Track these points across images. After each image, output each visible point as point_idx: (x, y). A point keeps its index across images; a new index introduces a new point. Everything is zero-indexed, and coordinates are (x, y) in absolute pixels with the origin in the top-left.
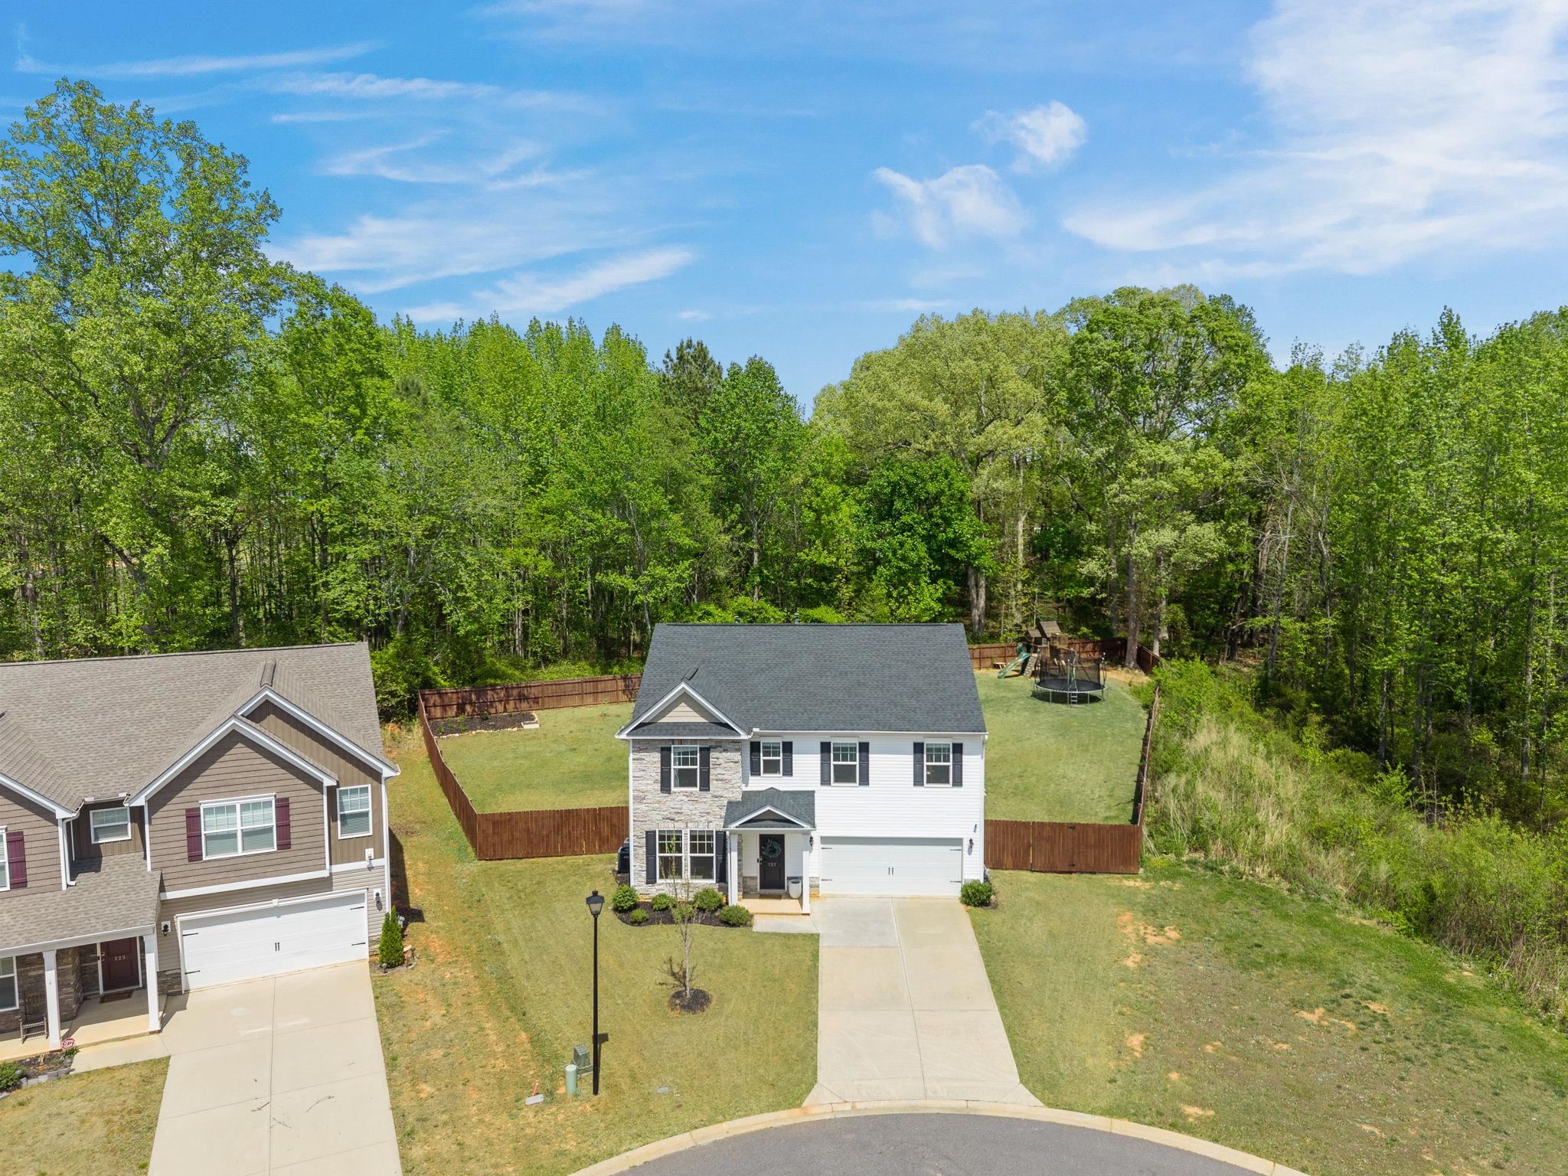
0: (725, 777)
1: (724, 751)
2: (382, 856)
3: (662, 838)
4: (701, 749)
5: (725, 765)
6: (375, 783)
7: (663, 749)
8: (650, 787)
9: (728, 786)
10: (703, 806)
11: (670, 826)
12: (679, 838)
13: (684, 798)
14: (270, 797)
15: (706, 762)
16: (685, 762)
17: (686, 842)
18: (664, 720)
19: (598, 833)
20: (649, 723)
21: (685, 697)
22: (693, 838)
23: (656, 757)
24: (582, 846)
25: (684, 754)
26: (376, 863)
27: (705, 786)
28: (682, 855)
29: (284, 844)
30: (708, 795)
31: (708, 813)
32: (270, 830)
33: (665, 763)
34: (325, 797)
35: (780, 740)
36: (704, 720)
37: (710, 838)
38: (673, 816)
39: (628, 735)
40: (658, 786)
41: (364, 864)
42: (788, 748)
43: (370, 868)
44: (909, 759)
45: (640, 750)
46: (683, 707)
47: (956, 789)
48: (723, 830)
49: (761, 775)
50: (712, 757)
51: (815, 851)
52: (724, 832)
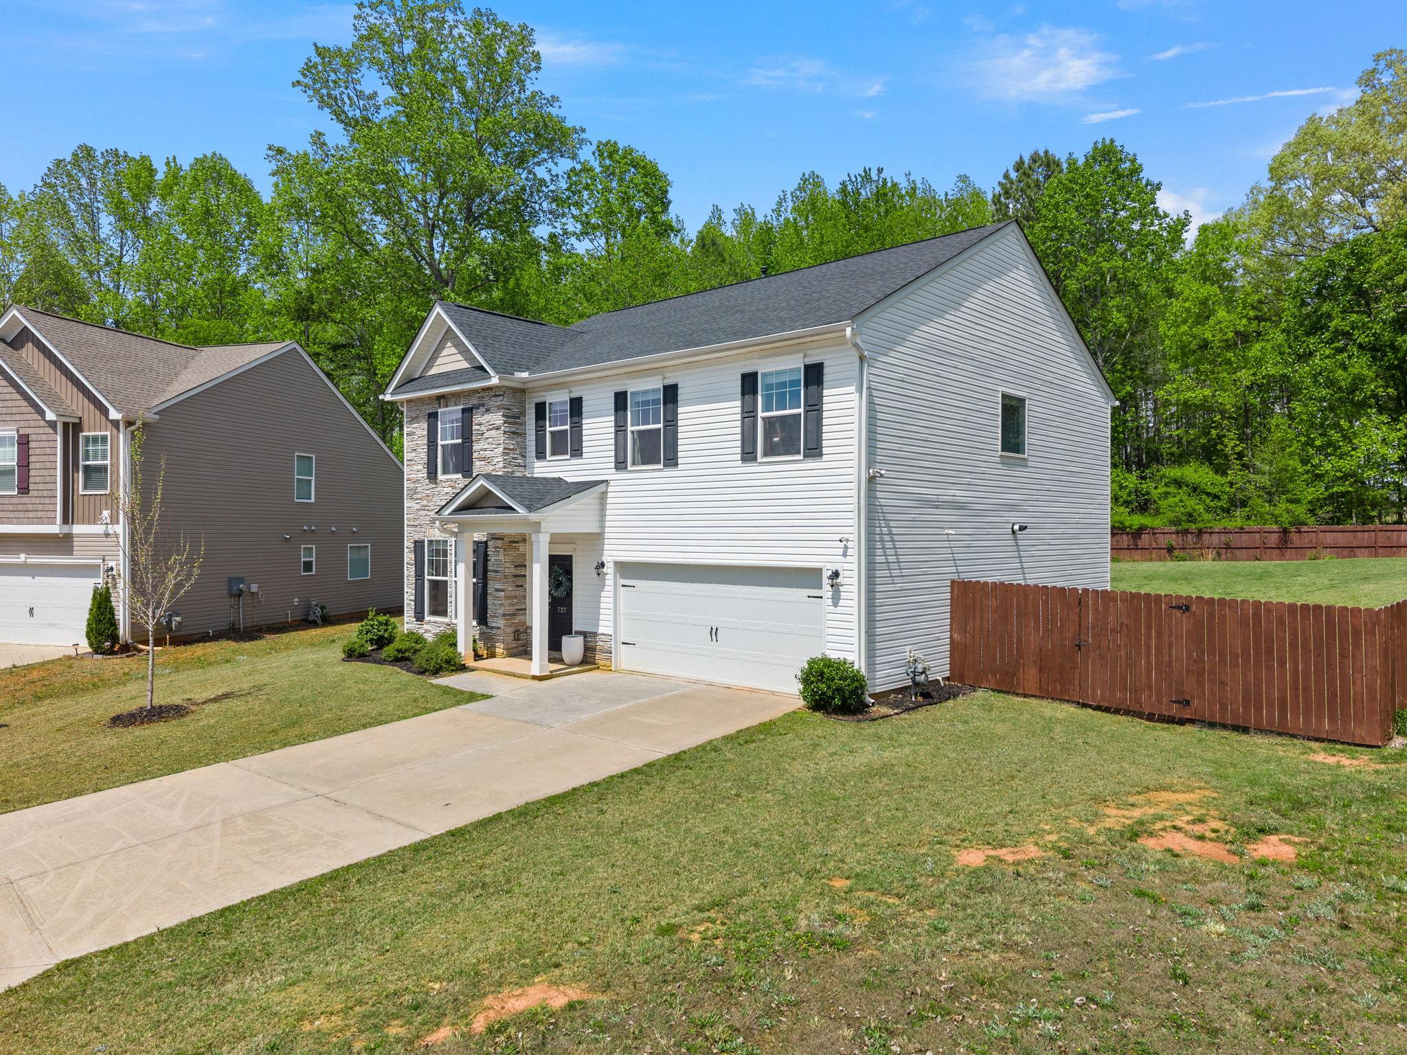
0: (488, 453)
1: (487, 411)
2: (118, 523)
4: (463, 411)
5: (487, 434)
6: (115, 431)
7: (429, 416)
9: (490, 468)
11: (437, 534)
12: (446, 553)
13: (450, 489)
14: (11, 432)
15: (467, 434)
16: (453, 433)
17: (450, 558)
18: (433, 371)
20: (417, 379)
21: (449, 334)
23: (425, 428)
25: (450, 421)
26: (111, 529)
27: (467, 470)
28: (448, 578)
29: (24, 489)
32: (11, 472)
33: (431, 438)
34: (59, 438)
35: (565, 396)
36: (466, 365)
39: (392, 394)
40: (426, 473)
41: (98, 529)
42: (577, 407)
43: (107, 535)
44: (734, 408)
45: (412, 420)
46: (449, 349)
47: (812, 464)
48: (485, 539)
49: (548, 458)
50: (475, 421)
51: (606, 588)
52: (486, 542)
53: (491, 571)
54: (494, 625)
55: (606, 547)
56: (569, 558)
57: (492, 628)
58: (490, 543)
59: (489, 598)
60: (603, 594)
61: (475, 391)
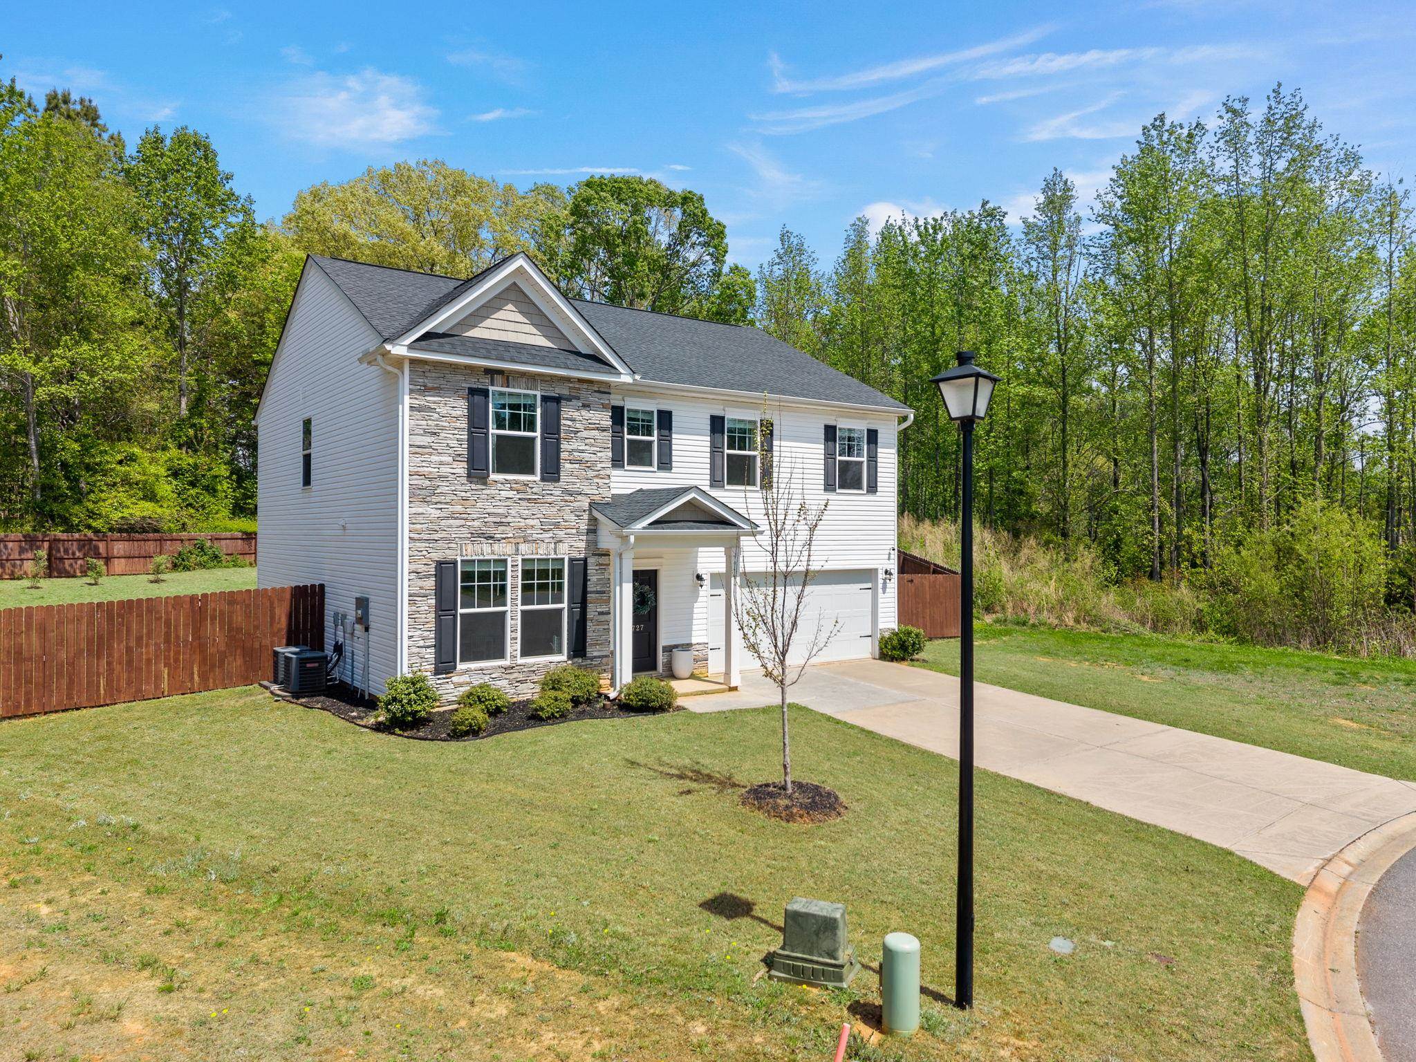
0: (586, 456)
1: (585, 406)
3: (467, 576)
4: (545, 399)
5: (585, 434)
7: (472, 392)
8: (445, 470)
9: (591, 474)
10: (545, 510)
11: (487, 551)
12: (502, 575)
13: (511, 494)
15: (552, 429)
16: (515, 423)
17: (514, 582)
18: (475, 333)
19: (200, 645)
20: (444, 335)
21: (515, 294)
22: (527, 574)
23: (458, 407)
24: (158, 677)
25: (512, 407)
27: (552, 472)
28: (508, 608)
30: (555, 490)
31: (557, 525)
33: (476, 423)
35: (652, 406)
36: (550, 345)
37: (559, 573)
38: (491, 531)
39: (411, 347)
40: (461, 469)
42: (665, 419)
44: (819, 449)
45: (426, 390)
46: (510, 313)
47: (871, 497)
48: (582, 556)
49: (626, 468)
50: (564, 415)
51: (700, 599)
52: (585, 560)
53: (592, 592)
54: (595, 654)
55: (699, 560)
56: (654, 573)
57: (592, 659)
58: (591, 561)
59: (589, 624)
60: (696, 605)
61: (568, 379)
